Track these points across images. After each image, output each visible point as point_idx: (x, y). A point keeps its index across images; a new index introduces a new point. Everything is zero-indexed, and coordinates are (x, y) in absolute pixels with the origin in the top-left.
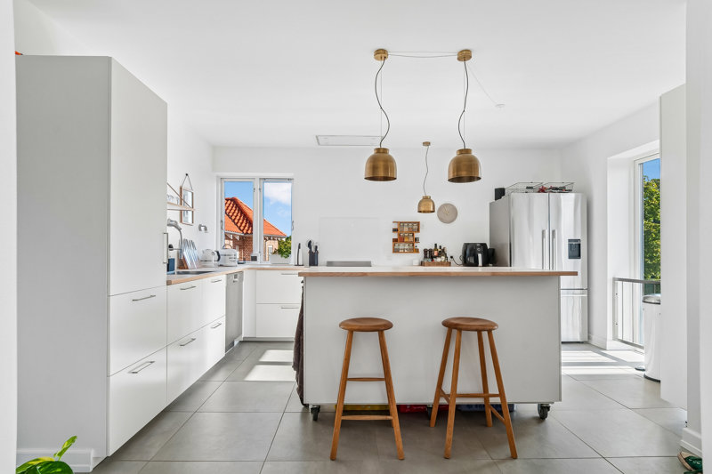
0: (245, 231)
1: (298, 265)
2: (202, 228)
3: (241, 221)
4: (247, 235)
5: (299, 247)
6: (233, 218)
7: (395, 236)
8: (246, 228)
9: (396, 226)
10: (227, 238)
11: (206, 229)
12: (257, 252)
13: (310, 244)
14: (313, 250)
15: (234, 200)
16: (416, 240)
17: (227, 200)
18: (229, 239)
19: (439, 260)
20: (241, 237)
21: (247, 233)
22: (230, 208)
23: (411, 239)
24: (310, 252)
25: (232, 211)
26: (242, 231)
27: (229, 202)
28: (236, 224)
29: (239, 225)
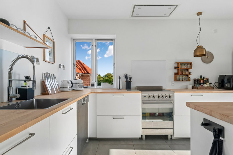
0: (83, 73)
1: (120, 89)
2: (62, 67)
3: (82, 69)
4: (84, 74)
5: (120, 78)
6: (79, 68)
7: (176, 71)
8: (84, 72)
9: (176, 65)
10: (77, 75)
11: (64, 67)
12: (94, 82)
13: (126, 77)
14: (128, 80)
15: (79, 61)
16: (190, 73)
17: (77, 61)
18: (78, 76)
19: (205, 85)
20: (82, 75)
21: (84, 73)
22: (78, 64)
23: (187, 73)
24: (127, 81)
25: (79, 65)
26: (82, 72)
27: (77, 62)
28: (80, 70)
29: (81, 70)
